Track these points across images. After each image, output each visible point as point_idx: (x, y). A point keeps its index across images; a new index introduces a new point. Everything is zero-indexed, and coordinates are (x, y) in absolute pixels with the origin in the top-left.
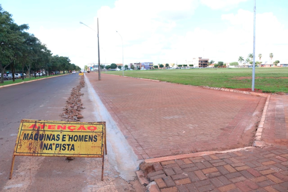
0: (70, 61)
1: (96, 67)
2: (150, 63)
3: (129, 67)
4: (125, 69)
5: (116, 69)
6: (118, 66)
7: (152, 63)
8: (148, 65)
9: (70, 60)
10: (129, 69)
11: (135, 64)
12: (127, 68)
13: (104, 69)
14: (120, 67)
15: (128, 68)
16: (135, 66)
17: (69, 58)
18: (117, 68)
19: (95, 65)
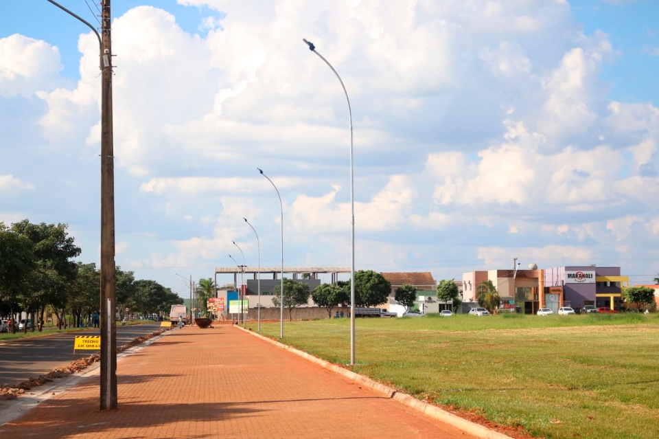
0: (76, 251)
1: (265, 293)
2: (600, 271)
3: (468, 295)
4: (442, 307)
5: (381, 307)
6: (394, 287)
7: (616, 271)
8: (588, 281)
9: (76, 244)
10: (466, 308)
11: (501, 274)
12: (451, 302)
13: (311, 303)
14: (407, 297)
15: (457, 304)
16: (503, 288)
17: (69, 233)
18: (391, 298)
19: (261, 277)
